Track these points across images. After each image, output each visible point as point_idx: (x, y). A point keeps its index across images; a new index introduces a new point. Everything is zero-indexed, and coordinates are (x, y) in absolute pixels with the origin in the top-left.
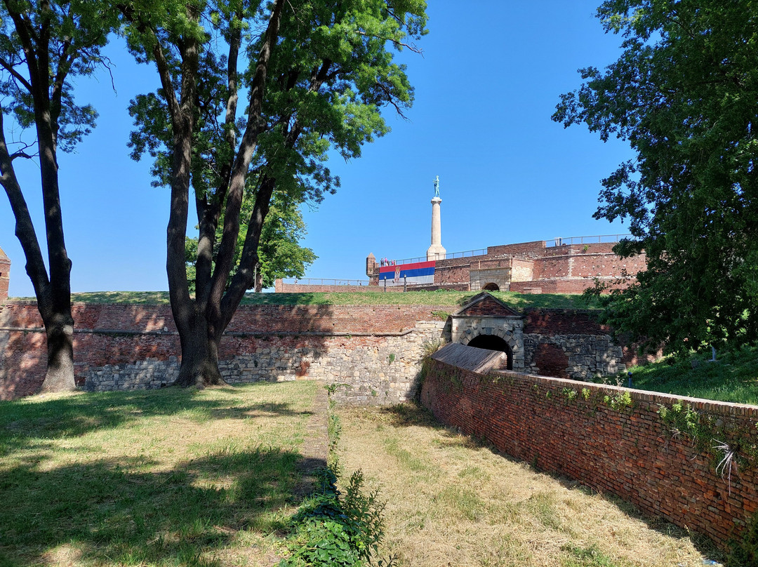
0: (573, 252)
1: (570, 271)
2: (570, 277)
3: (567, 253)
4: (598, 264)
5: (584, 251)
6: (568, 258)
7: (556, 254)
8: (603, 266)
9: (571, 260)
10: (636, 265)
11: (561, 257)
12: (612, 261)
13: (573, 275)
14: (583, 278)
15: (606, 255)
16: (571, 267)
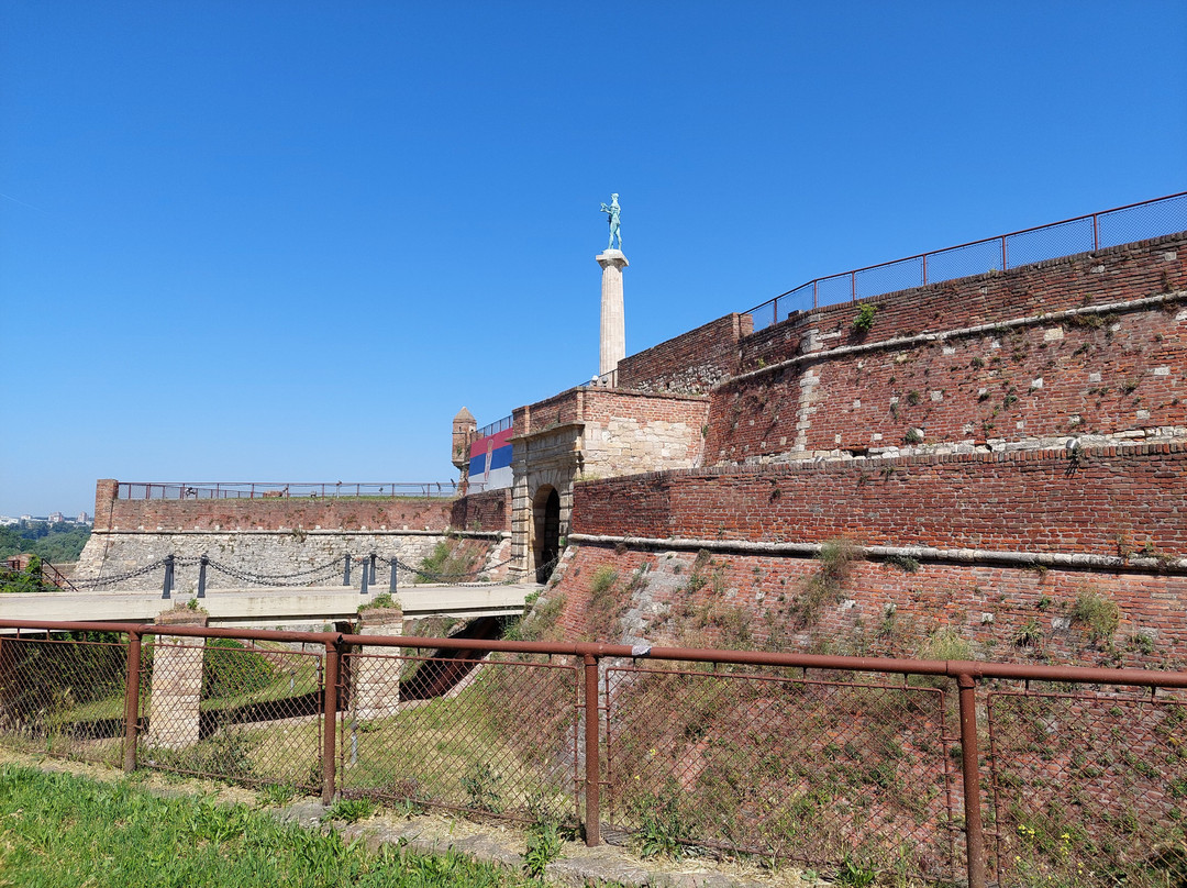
0: (816, 345)
1: (804, 425)
2: (801, 454)
3: (798, 351)
4: (914, 385)
5: (859, 334)
6: (800, 368)
7: (768, 359)
8: (936, 396)
9: (811, 377)
10: (1096, 377)
11: (782, 369)
12: (977, 364)
13: (813, 445)
14: (848, 457)
15: (950, 341)
16: (807, 410)
